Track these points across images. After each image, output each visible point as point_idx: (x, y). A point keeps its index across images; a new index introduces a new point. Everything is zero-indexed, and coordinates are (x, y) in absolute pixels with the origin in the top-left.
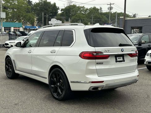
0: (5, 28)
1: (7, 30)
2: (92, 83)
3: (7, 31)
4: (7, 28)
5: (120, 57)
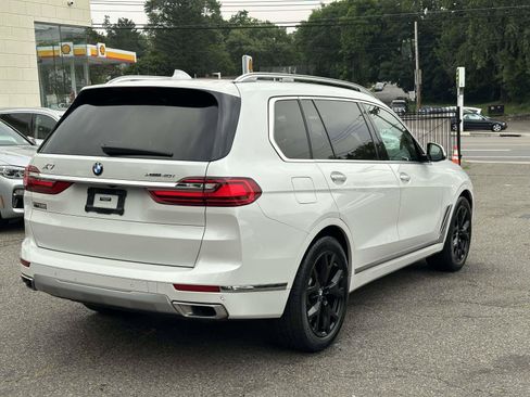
5: (109, 196)
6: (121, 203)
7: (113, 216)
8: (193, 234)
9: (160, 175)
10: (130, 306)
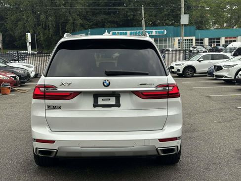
0: (209, 39)
1: (214, 42)
2: (37, 142)
3: (214, 45)
4: (214, 39)
5: (109, 98)
6: (118, 101)
7: (113, 108)
8: (162, 113)
9: (145, 84)
10: (131, 154)
